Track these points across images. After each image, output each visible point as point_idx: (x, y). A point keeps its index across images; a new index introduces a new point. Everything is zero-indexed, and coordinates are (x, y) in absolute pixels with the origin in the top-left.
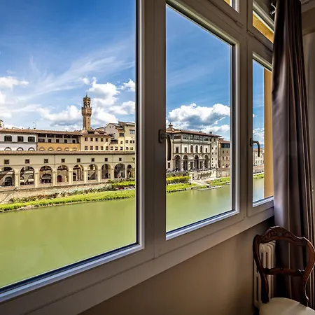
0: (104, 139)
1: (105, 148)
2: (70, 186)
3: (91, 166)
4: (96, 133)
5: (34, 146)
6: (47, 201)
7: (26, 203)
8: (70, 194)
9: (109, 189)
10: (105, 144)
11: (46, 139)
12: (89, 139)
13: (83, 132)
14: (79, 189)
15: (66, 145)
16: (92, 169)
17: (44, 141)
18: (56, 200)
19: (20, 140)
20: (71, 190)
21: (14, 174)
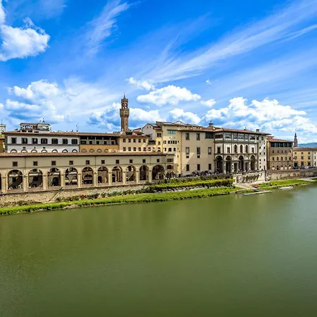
0: (142, 141)
1: (142, 149)
2: (110, 187)
3: (130, 168)
4: (134, 134)
5: (77, 148)
6: (89, 201)
7: (70, 203)
8: (109, 195)
9: (147, 191)
10: (143, 145)
11: (88, 141)
12: (127, 140)
13: (121, 133)
14: (119, 190)
15: (105, 147)
16: (130, 170)
17: (85, 143)
18: (97, 200)
19: (65, 142)
20: (111, 191)
21: (60, 175)
